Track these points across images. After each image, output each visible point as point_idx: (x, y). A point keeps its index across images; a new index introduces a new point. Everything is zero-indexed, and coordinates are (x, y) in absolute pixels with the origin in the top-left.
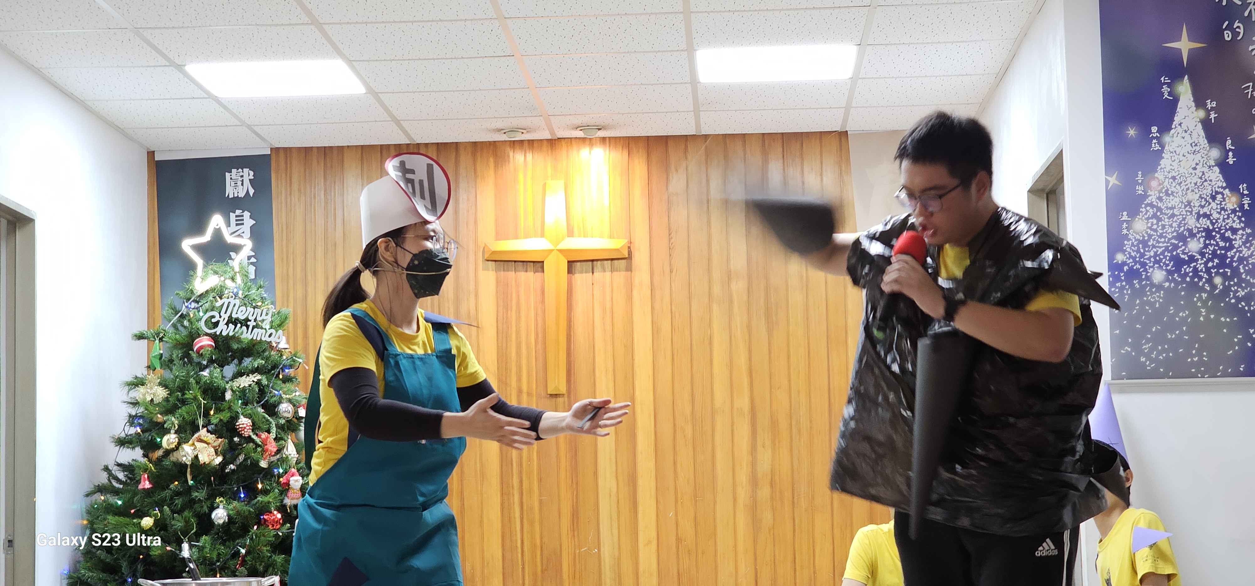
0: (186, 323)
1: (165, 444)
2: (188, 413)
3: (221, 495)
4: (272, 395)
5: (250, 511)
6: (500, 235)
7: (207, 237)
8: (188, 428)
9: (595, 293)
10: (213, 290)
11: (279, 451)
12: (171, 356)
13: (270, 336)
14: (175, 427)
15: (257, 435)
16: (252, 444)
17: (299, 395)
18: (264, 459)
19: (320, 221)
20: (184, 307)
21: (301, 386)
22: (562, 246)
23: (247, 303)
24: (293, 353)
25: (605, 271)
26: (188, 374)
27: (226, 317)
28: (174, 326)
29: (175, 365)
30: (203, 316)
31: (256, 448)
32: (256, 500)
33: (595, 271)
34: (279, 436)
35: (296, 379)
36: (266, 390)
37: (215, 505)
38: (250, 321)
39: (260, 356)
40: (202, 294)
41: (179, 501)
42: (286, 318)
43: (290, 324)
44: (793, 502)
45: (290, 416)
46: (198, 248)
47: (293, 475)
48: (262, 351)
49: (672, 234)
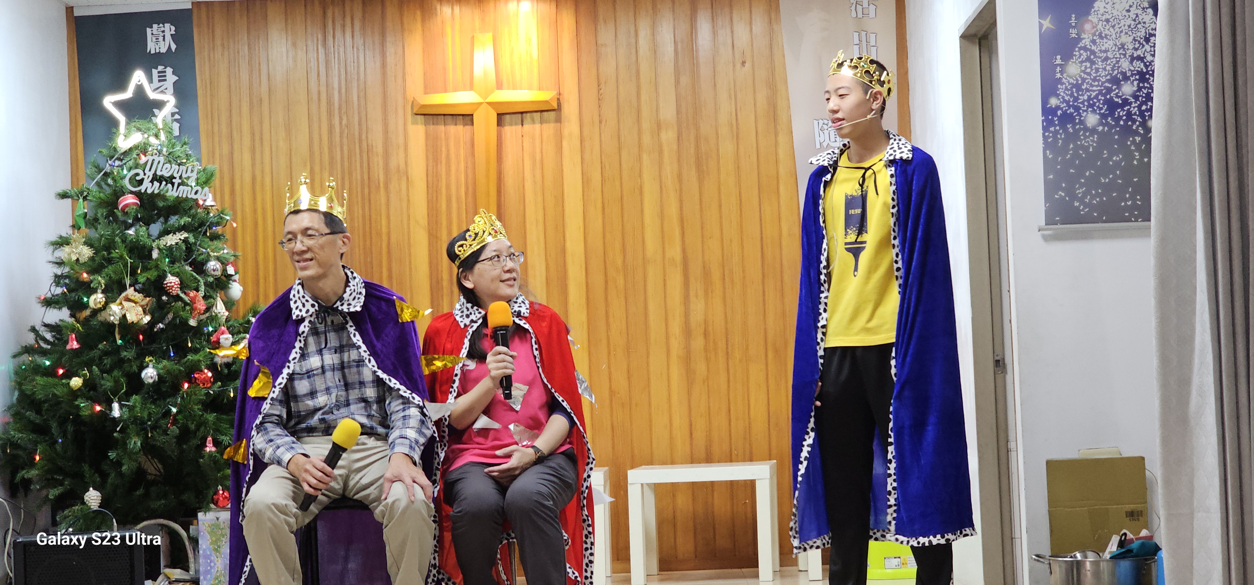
0: (110, 181)
1: (92, 304)
2: (115, 272)
3: (151, 354)
4: (199, 253)
5: (180, 370)
6: (428, 89)
7: (128, 94)
8: (115, 287)
9: (525, 144)
10: (136, 147)
11: (208, 309)
12: (96, 214)
13: (196, 193)
14: (101, 286)
15: (185, 293)
16: (180, 303)
17: (227, 253)
18: (194, 318)
19: (244, 75)
20: (108, 165)
21: (229, 243)
22: (490, 99)
23: (172, 160)
24: (220, 210)
25: (533, 122)
26: (113, 232)
27: (151, 174)
28: (98, 184)
29: (100, 223)
30: (127, 174)
31: (185, 306)
32: (186, 359)
33: (524, 123)
34: (208, 294)
35: (224, 236)
36: (194, 248)
37: (145, 364)
38: (175, 178)
39: (186, 214)
40: (126, 152)
41: (107, 361)
42: (212, 175)
43: (216, 181)
44: (727, 353)
45: (218, 273)
46: (120, 105)
47: (223, 333)
48: (188, 209)
49: (601, 86)
